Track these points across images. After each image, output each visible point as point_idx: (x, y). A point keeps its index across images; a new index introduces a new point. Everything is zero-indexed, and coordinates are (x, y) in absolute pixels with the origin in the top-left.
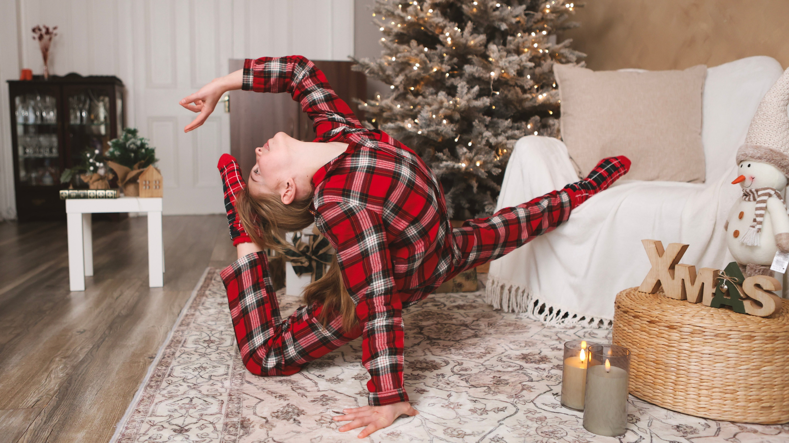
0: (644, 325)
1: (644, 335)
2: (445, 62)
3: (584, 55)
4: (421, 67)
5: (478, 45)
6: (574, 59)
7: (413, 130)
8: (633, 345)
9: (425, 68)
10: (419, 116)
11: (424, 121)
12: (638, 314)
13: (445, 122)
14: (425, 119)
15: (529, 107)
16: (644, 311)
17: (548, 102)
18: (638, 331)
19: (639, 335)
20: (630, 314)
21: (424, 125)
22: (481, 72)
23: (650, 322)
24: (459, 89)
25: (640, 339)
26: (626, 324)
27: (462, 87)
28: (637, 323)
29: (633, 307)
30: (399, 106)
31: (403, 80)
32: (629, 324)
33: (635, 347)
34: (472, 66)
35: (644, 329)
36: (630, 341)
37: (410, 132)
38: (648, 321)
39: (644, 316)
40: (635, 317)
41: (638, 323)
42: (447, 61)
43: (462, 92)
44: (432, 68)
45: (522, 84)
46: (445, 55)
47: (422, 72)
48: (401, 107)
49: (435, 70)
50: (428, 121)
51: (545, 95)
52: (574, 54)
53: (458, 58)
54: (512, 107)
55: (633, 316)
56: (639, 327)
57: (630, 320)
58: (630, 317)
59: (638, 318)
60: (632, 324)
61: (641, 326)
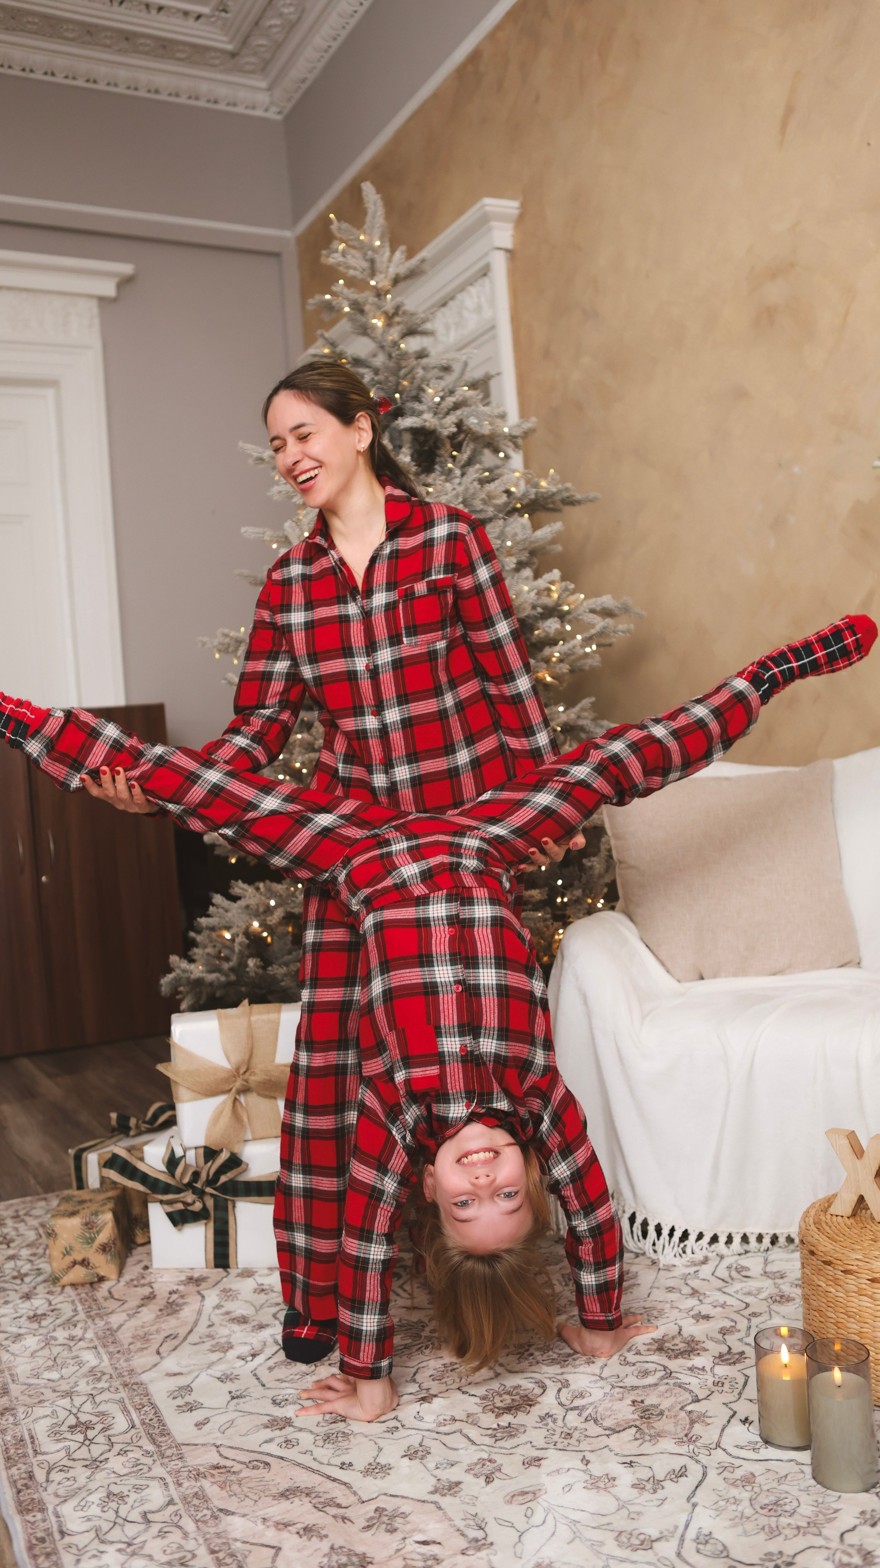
0: (864, 1286)
1: (866, 1302)
8: (849, 1317)
12: (851, 1267)
18: (854, 1294)
19: (857, 1300)
20: (836, 1266)
25: (860, 1308)
26: (831, 1283)
28: (851, 1283)
29: (840, 1256)
32: (836, 1282)
33: (852, 1320)
35: (864, 1292)
36: (843, 1311)
38: (868, 1280)
39: (860, 1271)
40: (846, 1272)
41: (853, 1282)
55: (842, 1271)
56: (856, 1289)
57: (837, 1276)
58: (836, 1272)
59: (853, 1274)
60: (842, 1283)
61: (859, 1287)
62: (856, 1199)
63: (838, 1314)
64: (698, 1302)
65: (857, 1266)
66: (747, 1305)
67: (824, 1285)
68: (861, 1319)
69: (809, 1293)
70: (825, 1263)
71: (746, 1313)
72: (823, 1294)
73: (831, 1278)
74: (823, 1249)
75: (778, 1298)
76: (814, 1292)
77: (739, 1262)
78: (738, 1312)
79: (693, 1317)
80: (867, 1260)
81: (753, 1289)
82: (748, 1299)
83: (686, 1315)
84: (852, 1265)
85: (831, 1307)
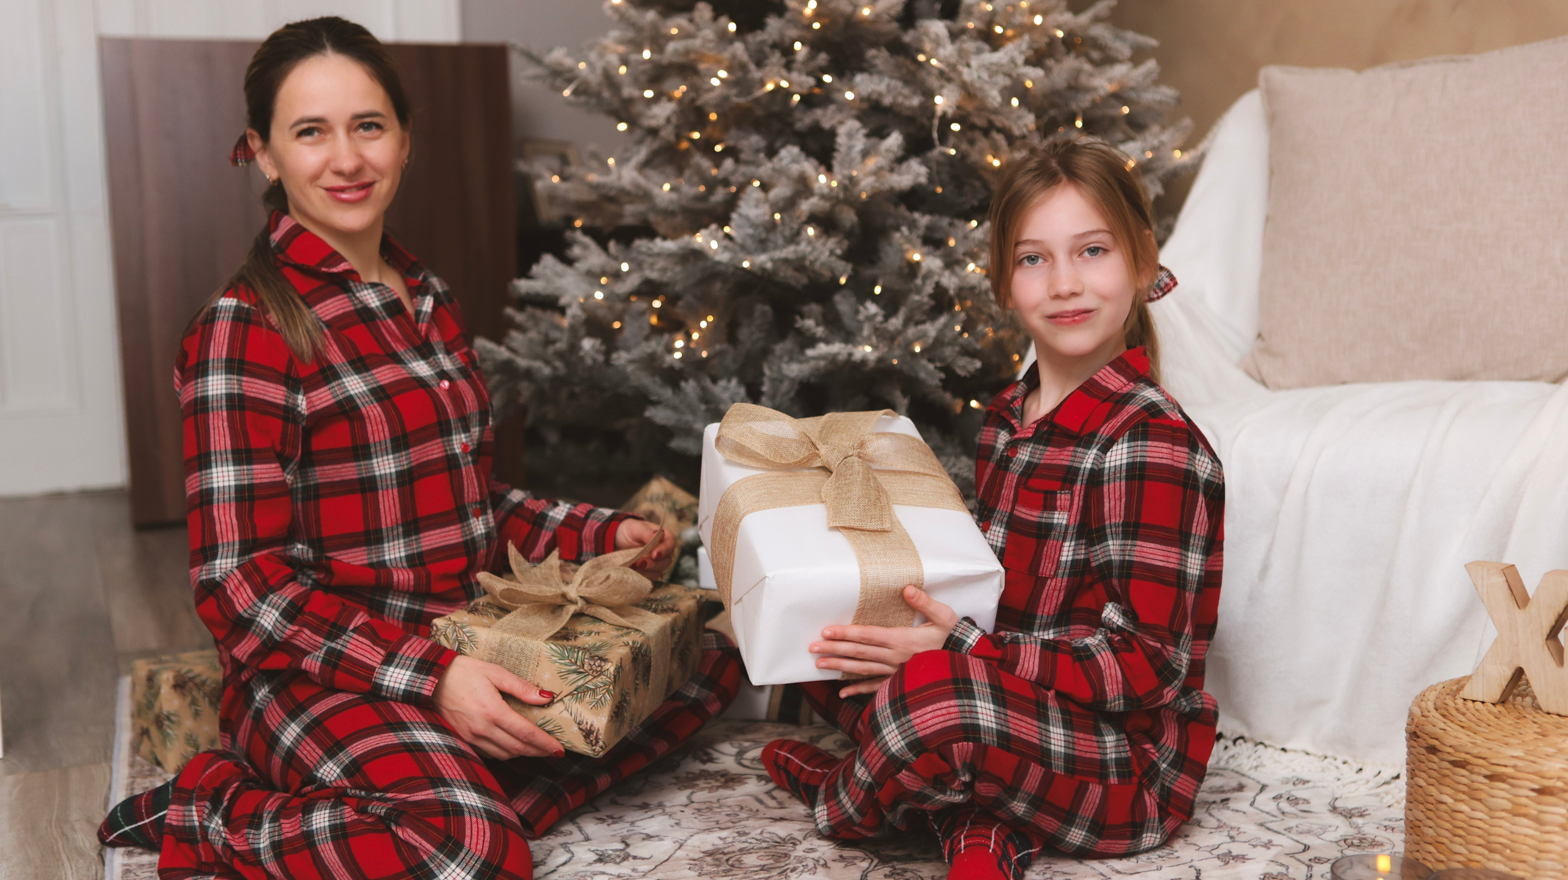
0: (1524, 801)
1: (1525, 827)
2: (795, 66)
3: (1152, 42)
4: (732, 78)
5: (885, 17)
6: (1126, 52)
7: (724, 257)
8: (1491, 851)
9: (741, 81)
10: (734, 216)
11: (750, 231)
12: (1503, 770)
13: (811, 231)
14: (754, 226)
16: (1520, 763)
18: (1504, 814)
19: (1507, 825)
20: (1476, 769)
21: (749, 243)
22: (900, 94)
23: (1542, 791)
24: (841, 140)
25: (1514, 837)
26: (1464, 797)
27: (850, 135)
28: (1500, 795)
29: (1484, 752)
30: (667, 187)
31: (674, 112)
32: (1473, 794)
33: (1497, 857)
34: (876, 78)
35: (1524, 810)
36: (1482, 842)
37: (719, 263)
38: (1533, 790)
39: (1519, 775)
40: (1491, 777)
41: (1504, 794)
42: (805, 62)
43: (850, 148)
44: (762, 83)
45: (1007, 123)
46: (798, 46)
47: (734, 91)
48: (672, 189)
49: (770, 87)
50: (761, 229)
52: (1123, 40)
53: (828, 52)
54: (977, 184)
55: (1486, 777)
56: (1508, 805)
57: (1476, 785)
58: (1475, 777)
59: (1504, 781)
60: (1483, 796)
61: (1514, 803)
62: (1509, 673)
63: (1471, 847)
64: (1228, 839)
65: (1514, 767)
66: (1306, 848)
67: (1449, 801)
68: (1513, 855)
69: (1421, 816)
70: (1455, 764)
71: (1305, 857)
72: (1446, 816)
73: (1465, 789)
74: (1454, 742)
76: (1430, 814)
77: (1293, 793)
78: (1292, 855)
79: (1218, 857)
80: (1532, 758)
81: (1315, 827)
82: (1308, 840)
83: (1208, 855)
84: (1506, 766)
85: (1460, 836)
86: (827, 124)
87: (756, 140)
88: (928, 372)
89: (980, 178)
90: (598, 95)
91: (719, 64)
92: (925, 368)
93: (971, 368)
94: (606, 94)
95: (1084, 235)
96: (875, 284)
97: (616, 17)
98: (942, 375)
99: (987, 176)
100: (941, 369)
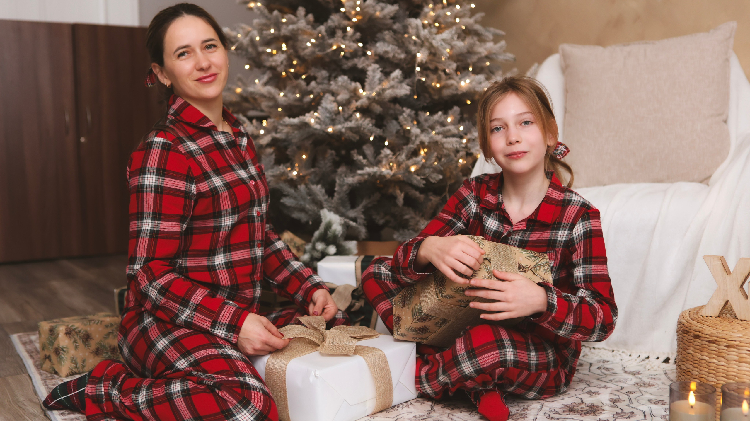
0: (744, 356)
1: (745, 367)
2: (348, 38)
3: (502, 33)
4: (317, 43)
5: (388, 17)
6: (491, 37)
7: (318, 127)
9: (321, 44)
10: (320, 108)
11: (328, 115)
12: (734, 343)
13: (358, 115)
14: (330, 113)
15: (448, 96)
16: (742, 339)
17: (472, 90)
18: (735, 362)
19: (736, 367)
20: (721, 343)
21: (327, 120)
22: (396, 52)
24: (370, 73)
25: (739, 372)
26: (714, 356)
27: (374, 71)
28: (733, 354)
29: (724, 336)
30: (282, 94)
31: (285, 59)
32: (719, 355)
34: (386, 44)
35: (744, 360)
36: (724, 375)
37: (316, 129)
40: (728, 347)
41: (735, 353)
42: (351, 37)
43: (374, 77)
44: (331, 46)
45: (444, 67)
46: (349, 29)
47: (317, 50)
48: (284, 96)
49: (335, 47)
50: (333, 114)
51: (468, 81)
52: (489, 31)
53: (361, 33)
54: (427, 95)
55: (726, 346)
56: (737, 358)
57: (721, 350)
58: (720, 347)
59: (734, 348)
60: (724, 355)
61: (739, 357)
62: (721, 304)
63: (718, 378)
65: (740, 341)
66: (622, 388)
67: (707, 358)
68: (739, 380)
69: (691, 367)
70: (709, 342)
71: (624, 391)
72: (705, 366)
73: (715, 352)
74: (708, 333)
75: (642, 384)
76: (696, 365)
77: (605, 366)
78: (618, 391)
79: (587, 393)
80: (747, 337)
82: (622, 385)
83: (582, 392)
84: (735, 341)
85: (713, 374)
86: (360, 66)
87: (324, 73)
88: (418, 181)
89: (429, 93)
90: (246, 50)
91: (311, 36)
92: (415, 179)
93: (437, 179)
94: (250, 50)
95: (521, 114)
96: (385, 141)
97: (259, 13)
98: (424, 182)
99: (432, 92)
100: (424, 179)
